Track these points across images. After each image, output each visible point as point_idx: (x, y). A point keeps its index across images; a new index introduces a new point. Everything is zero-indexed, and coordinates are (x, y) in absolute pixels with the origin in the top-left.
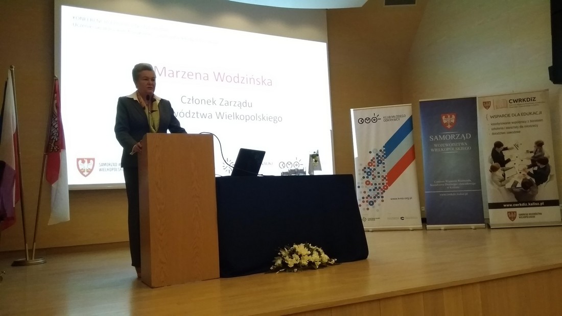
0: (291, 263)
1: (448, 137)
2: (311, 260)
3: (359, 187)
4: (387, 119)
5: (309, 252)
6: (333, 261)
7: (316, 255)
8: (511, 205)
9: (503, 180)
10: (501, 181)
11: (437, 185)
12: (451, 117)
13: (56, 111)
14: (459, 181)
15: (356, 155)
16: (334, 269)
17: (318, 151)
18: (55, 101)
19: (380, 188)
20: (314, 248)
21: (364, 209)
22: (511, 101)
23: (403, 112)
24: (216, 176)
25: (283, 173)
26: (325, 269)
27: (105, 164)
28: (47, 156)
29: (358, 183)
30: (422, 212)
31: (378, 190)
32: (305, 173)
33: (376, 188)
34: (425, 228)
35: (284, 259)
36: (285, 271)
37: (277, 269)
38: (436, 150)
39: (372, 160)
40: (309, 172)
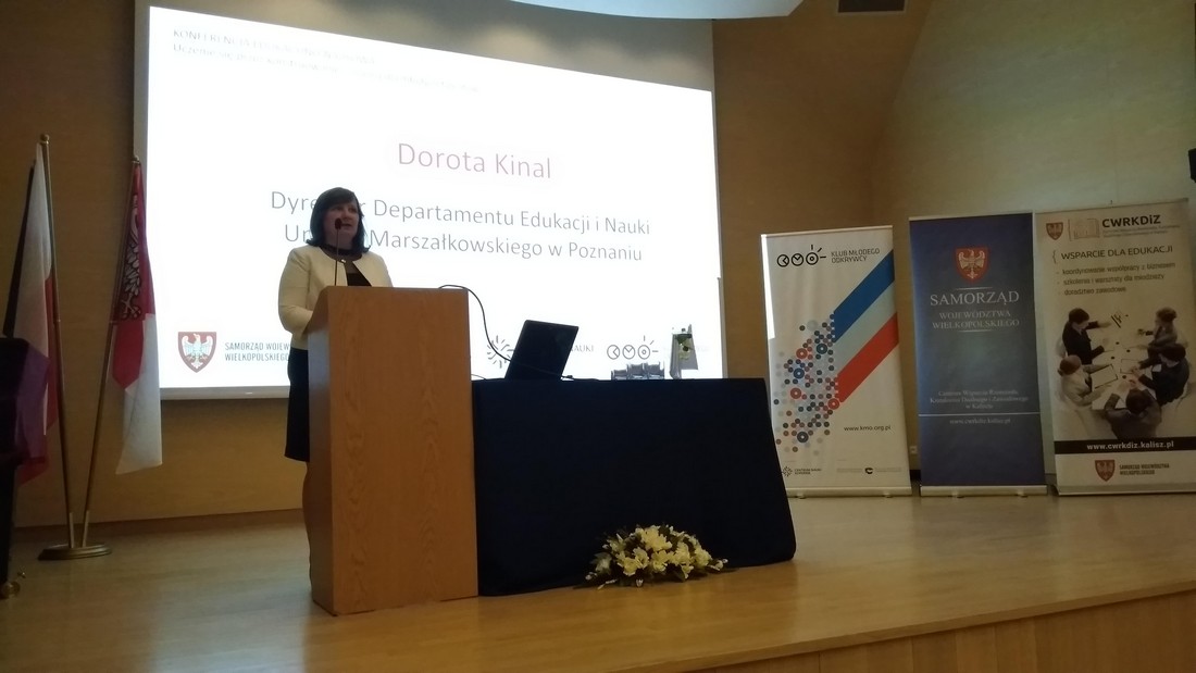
0: (630, 566)
1: (970, 298)
2: (674, 562)
3: (776, 402)
4: (839, 258)
5: (670, 545)
6: (721, 564)
7: (683, 551)
8: (1103, 447)
9: (1087, 391)
10: (1083, 394)
11: (945, 401)
12: (977, 255)
13: (135, 231)
14: (991, 392)
15: (771, 334)
16: (721, 582)
17: (690, 328)
18: (135, 212)
19: (821, 404)
20: (679, 535)
21: (787, 450)
22: (1106, 223)
23: (875, 241)
24: (473, 378)
25: (616, 372)
26: (702, 580)
27: (237, 346)
28: (115, 328)
29: (776, 394)
30: (911, 457)
31: (817, 409)
32: (662, 373)
33: (813, 404)
34: (916, 493)
35: (614, 558)
36: (617, 584)
37: (601, 579)
38: (944, 325)
39: (805, 345)
40: (671, 373)
